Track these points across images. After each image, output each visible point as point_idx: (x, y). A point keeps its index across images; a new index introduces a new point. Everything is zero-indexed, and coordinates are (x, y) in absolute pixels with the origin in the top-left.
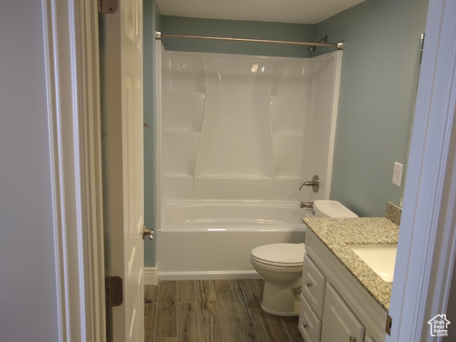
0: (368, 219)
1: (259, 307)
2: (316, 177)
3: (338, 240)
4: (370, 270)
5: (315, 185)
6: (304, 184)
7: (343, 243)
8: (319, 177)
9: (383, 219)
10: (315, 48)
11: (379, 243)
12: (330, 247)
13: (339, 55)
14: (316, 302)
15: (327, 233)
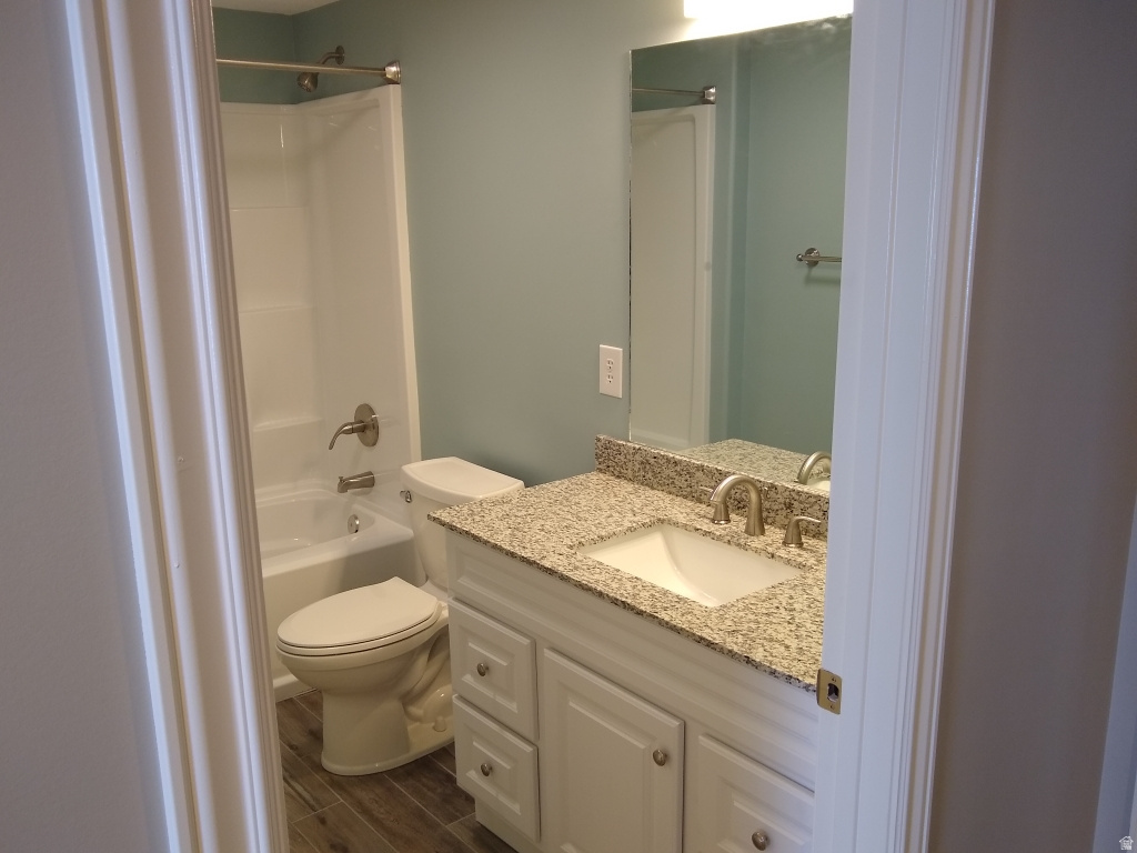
0: (566, 481)
1: (320, 768)
2: (366, 409)
3: (549, 545)
4: (665, 593)
5: (365, 427)
6: (340, 432)
7: (565, 550)
8: (373, 405)
9: (594, 477)
10: (314, 77)
11: (629, 529)
12: (547, 564)
13: (392, 98)
14: (513, 707)
15: (513, 535)
